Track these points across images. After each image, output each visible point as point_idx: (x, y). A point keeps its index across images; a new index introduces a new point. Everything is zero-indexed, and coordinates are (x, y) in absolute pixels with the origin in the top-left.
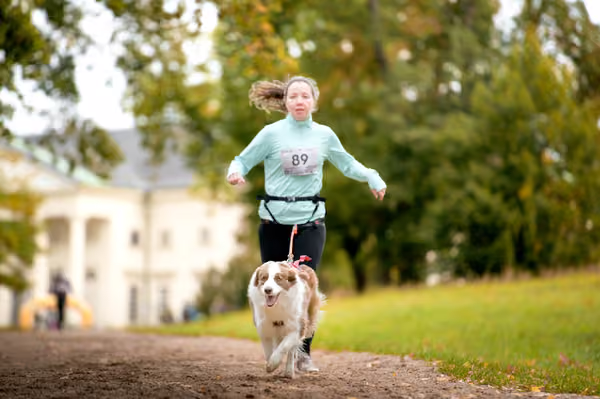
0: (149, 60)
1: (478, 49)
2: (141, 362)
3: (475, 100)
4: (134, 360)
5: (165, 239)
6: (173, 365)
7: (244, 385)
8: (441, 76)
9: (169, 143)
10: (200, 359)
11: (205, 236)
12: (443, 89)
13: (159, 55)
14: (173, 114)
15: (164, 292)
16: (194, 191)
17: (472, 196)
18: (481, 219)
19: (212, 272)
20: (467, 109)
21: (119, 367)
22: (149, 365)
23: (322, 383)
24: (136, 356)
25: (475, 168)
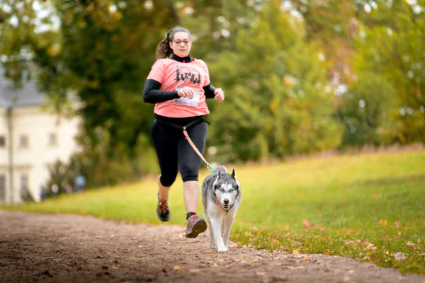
0: (9, 16)
1: (239, 7)
2: (20, 240)
3: (239, 42)
4: (14, 238)
5: (24, 141)
6: (43, 242)
7: (98, 257)
8: (215, 26)
9: (25, 74)
10: (62, 236)
11: (53, 139)
12: (216, 35)
13: (15, 11)
14: (27, 54)
15: (24, 179)
16: (44, 108)
17: (238, 108)
18: (245, 124)
19: (59, 164)
20: (234, 49)
21: (4, 244)
22: (26, 242)
23: (152, 253)
24: (14, 233)
25: (239, 89)
